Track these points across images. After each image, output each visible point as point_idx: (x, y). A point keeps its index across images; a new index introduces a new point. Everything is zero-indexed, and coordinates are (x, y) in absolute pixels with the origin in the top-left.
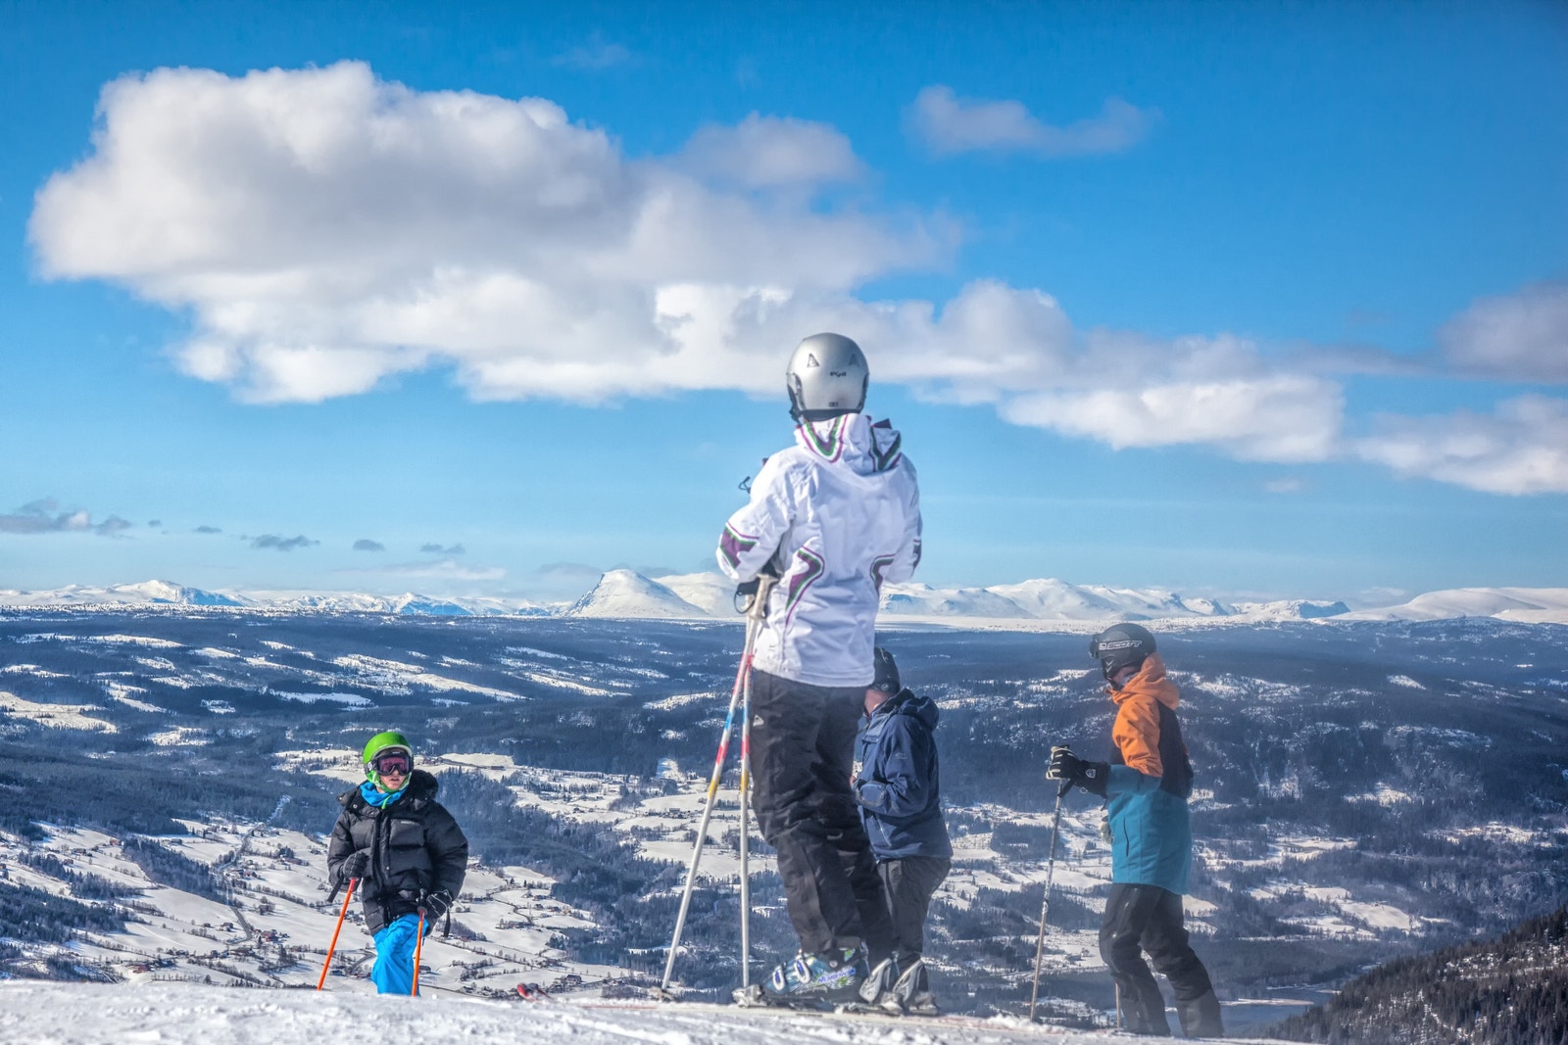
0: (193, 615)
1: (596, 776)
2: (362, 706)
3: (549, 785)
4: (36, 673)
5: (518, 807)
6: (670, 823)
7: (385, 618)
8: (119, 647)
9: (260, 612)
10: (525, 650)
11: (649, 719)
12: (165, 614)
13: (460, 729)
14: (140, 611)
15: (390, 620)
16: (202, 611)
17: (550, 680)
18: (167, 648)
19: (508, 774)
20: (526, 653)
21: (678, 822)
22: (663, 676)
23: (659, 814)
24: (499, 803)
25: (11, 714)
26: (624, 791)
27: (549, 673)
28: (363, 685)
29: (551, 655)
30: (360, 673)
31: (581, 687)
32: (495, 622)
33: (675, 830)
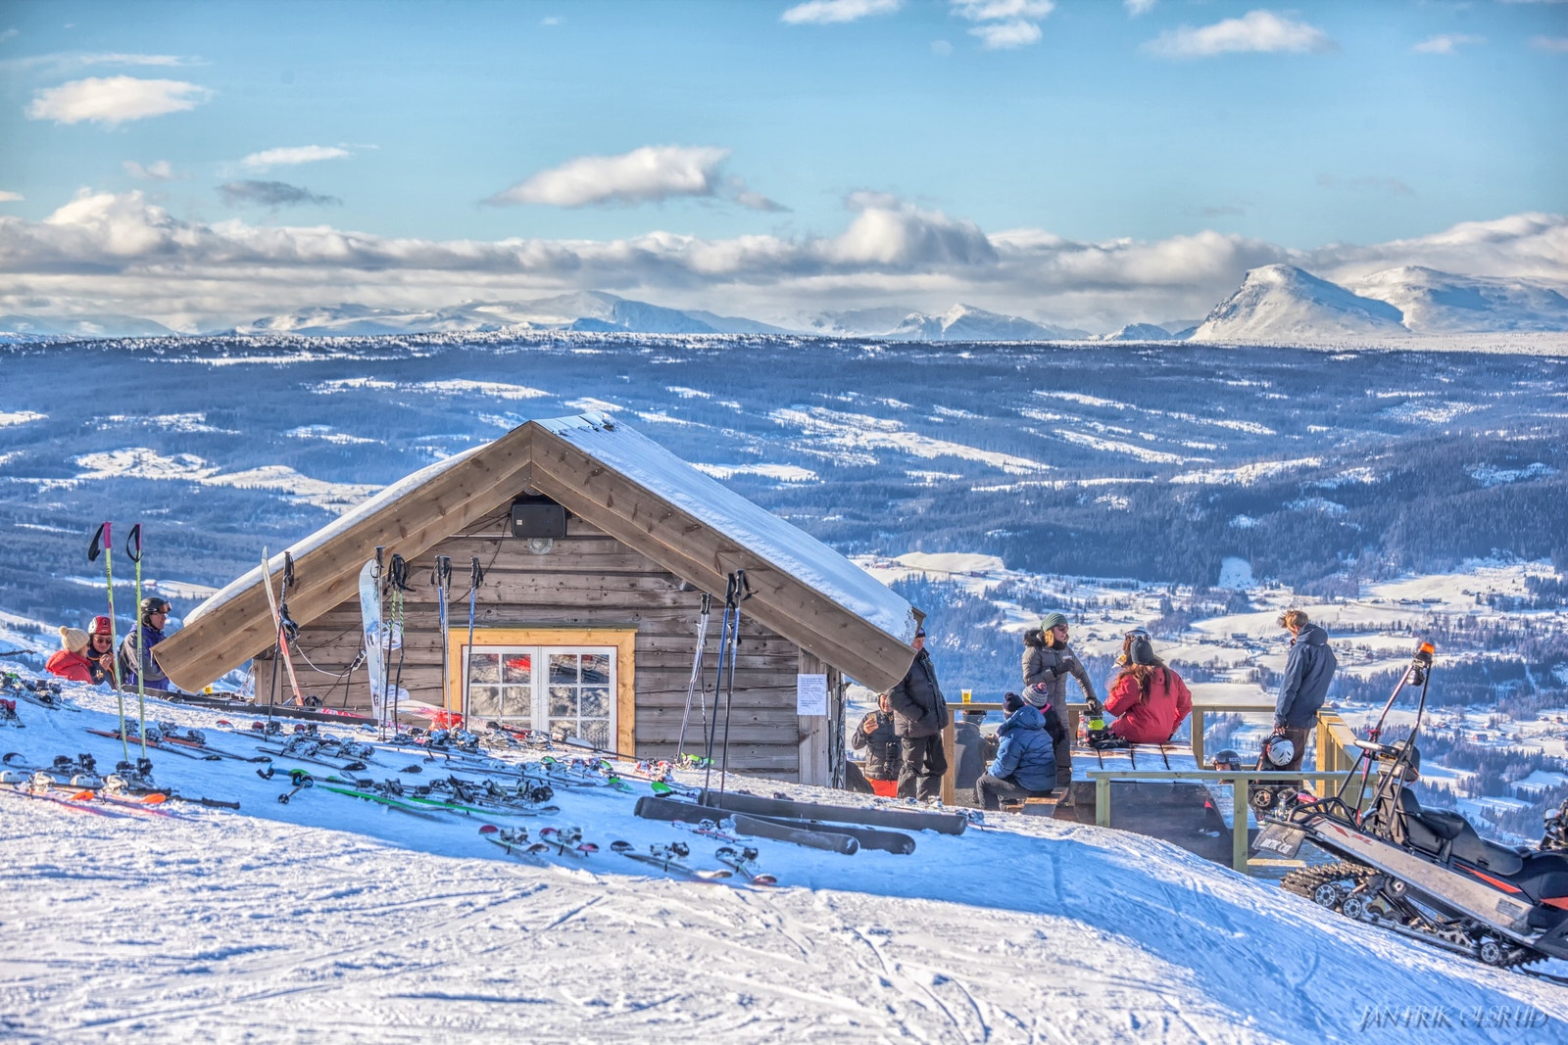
0: (583, 347)
1: (1126, 586)
2: (801, 482)
3: (1055, 599)
4: (330, 438)
5: (1005, 632)
6: (1229, 656)
7: (867, 348)
8: (455, 397)
9: (683, 341)
10: (1061, 394)
11: (1211, 499)
12: (542, 348)
13: (932, 515)
14: (507, 343)
15: (873, 351)
16: (598, 341)
17: (1090, 439)
18: (525, 399)
19: (994, 584)
20: (1062, 400)
21: (1246, 654)
22: (1267, 431)
23: (1216, 643)
24: (980, 626)
25: (290, 498)
26: (1166, 608)
27: (1094, 429)
28: (806, 451)
29: (1098, 402)
30: (806, 432)
31: (1137, 450)
32: (1031, 353)
33: (1236, 665)
